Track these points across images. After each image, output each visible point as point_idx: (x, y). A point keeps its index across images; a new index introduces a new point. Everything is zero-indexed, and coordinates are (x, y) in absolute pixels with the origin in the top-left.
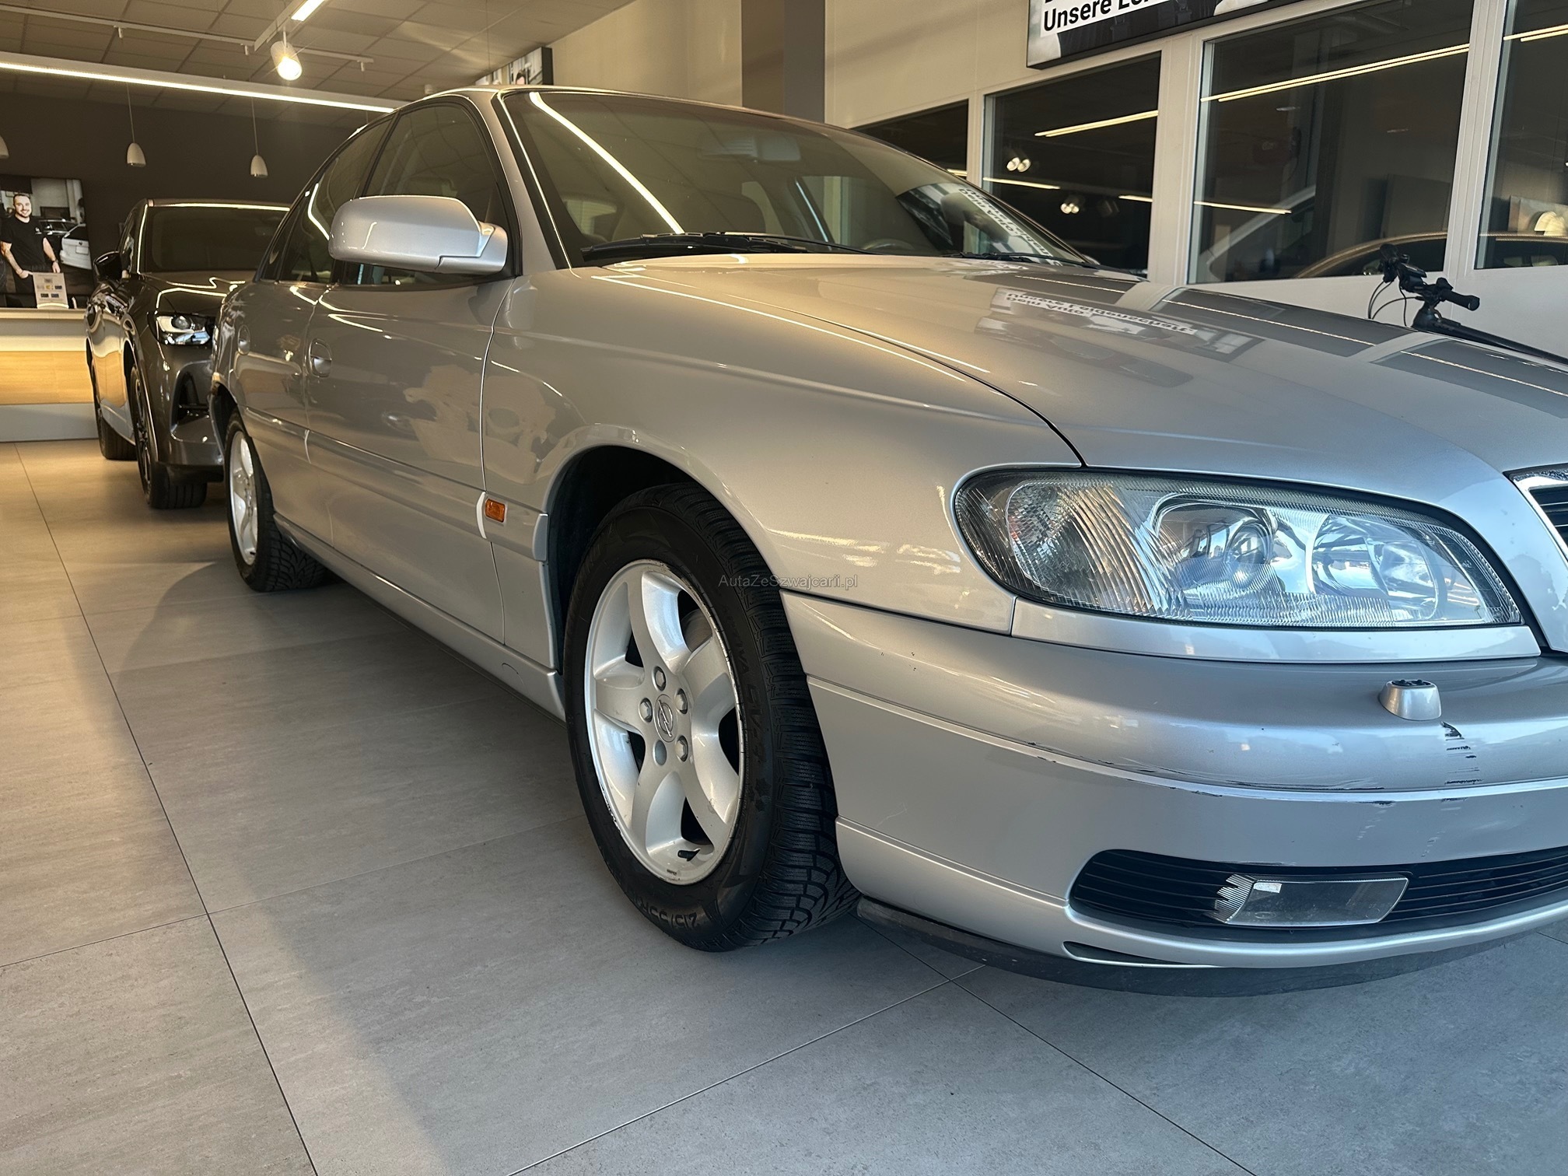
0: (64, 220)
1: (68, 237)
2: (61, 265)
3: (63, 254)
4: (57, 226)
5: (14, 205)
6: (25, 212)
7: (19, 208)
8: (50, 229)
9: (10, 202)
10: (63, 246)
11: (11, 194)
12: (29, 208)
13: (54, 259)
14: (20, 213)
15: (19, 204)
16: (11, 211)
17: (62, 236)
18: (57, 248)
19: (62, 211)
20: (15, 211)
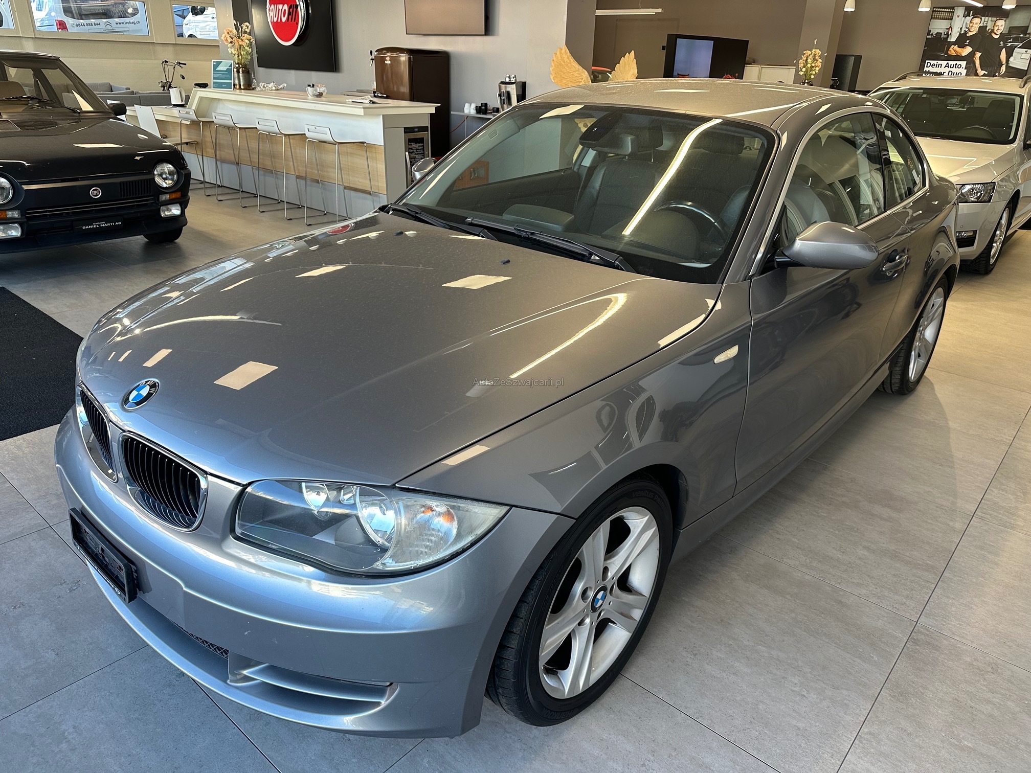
0: (1022, 35)
1: (1019, 48)
2: (1008, 67)
3: (1011, 59)
4: (1016, 40)
5: (994, 27)
6: (998, 31)
7: (996, 28)
8: (1010, 42)
9: (992, 24)
10: (1014, 54)
11: (994, 19)
12: (1002, 28)
13: (1004, 62)
14: (995, 32)
15: (997, 26)
16: (990, 31)
17: (1016, 47)
18: (1009, 54)
19: (1023, 29)
20: (993, 31)
